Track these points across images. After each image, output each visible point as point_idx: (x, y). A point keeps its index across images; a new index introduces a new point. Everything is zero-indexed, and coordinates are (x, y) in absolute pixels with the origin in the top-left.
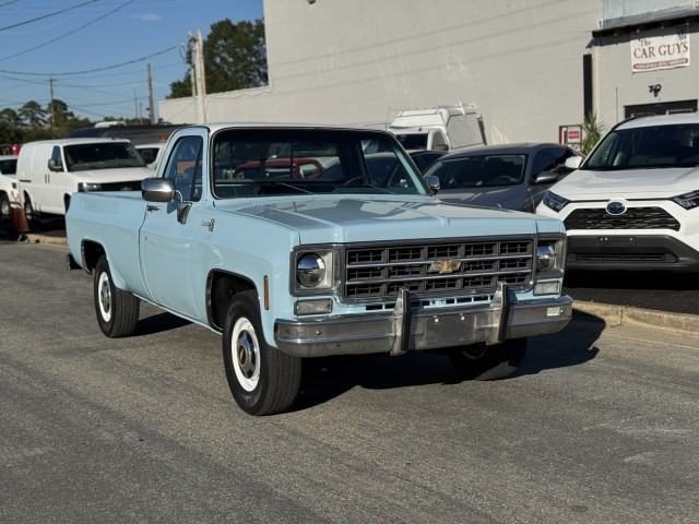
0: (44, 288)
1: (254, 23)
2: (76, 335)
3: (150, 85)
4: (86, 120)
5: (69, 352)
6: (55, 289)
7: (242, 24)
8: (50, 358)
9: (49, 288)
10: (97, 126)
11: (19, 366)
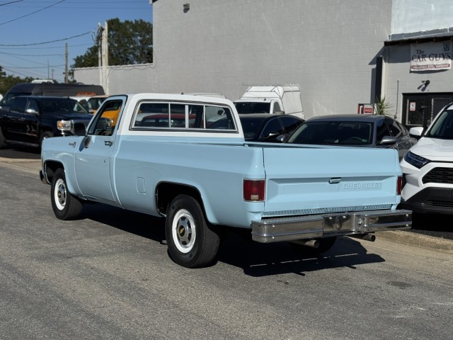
0: (9, 198)
1: (134, 22)
2: (48, 241)
3: (67, 57)
4: (18, 78)
5: (47, 258)
6: (18, 199)
7: (127, 22)
8: (35, 262)
9: (13, 199)
10: (33, 82)
11: (12, 269)
